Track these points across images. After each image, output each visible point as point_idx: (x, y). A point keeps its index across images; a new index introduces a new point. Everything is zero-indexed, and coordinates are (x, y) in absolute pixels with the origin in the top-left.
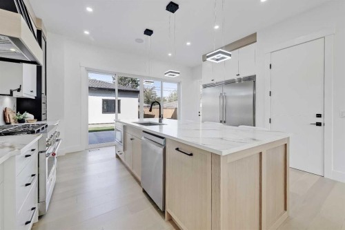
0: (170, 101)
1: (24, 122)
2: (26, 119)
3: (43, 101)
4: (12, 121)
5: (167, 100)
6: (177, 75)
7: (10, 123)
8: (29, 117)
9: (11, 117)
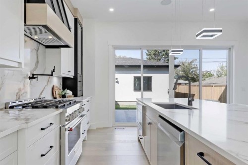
0: (219, 76)
1: (65, 97)
2: (67, 95)
3: (78, 80)
4: (57, 96)
5: (215, 74)
6: (219, 34)
7: (56, 98)
8: (69, 93)
9: (57, 93)
